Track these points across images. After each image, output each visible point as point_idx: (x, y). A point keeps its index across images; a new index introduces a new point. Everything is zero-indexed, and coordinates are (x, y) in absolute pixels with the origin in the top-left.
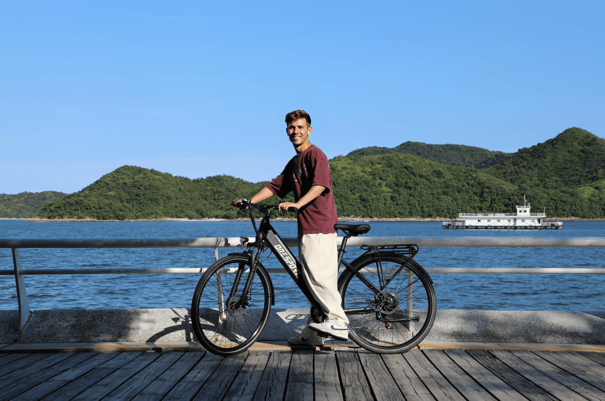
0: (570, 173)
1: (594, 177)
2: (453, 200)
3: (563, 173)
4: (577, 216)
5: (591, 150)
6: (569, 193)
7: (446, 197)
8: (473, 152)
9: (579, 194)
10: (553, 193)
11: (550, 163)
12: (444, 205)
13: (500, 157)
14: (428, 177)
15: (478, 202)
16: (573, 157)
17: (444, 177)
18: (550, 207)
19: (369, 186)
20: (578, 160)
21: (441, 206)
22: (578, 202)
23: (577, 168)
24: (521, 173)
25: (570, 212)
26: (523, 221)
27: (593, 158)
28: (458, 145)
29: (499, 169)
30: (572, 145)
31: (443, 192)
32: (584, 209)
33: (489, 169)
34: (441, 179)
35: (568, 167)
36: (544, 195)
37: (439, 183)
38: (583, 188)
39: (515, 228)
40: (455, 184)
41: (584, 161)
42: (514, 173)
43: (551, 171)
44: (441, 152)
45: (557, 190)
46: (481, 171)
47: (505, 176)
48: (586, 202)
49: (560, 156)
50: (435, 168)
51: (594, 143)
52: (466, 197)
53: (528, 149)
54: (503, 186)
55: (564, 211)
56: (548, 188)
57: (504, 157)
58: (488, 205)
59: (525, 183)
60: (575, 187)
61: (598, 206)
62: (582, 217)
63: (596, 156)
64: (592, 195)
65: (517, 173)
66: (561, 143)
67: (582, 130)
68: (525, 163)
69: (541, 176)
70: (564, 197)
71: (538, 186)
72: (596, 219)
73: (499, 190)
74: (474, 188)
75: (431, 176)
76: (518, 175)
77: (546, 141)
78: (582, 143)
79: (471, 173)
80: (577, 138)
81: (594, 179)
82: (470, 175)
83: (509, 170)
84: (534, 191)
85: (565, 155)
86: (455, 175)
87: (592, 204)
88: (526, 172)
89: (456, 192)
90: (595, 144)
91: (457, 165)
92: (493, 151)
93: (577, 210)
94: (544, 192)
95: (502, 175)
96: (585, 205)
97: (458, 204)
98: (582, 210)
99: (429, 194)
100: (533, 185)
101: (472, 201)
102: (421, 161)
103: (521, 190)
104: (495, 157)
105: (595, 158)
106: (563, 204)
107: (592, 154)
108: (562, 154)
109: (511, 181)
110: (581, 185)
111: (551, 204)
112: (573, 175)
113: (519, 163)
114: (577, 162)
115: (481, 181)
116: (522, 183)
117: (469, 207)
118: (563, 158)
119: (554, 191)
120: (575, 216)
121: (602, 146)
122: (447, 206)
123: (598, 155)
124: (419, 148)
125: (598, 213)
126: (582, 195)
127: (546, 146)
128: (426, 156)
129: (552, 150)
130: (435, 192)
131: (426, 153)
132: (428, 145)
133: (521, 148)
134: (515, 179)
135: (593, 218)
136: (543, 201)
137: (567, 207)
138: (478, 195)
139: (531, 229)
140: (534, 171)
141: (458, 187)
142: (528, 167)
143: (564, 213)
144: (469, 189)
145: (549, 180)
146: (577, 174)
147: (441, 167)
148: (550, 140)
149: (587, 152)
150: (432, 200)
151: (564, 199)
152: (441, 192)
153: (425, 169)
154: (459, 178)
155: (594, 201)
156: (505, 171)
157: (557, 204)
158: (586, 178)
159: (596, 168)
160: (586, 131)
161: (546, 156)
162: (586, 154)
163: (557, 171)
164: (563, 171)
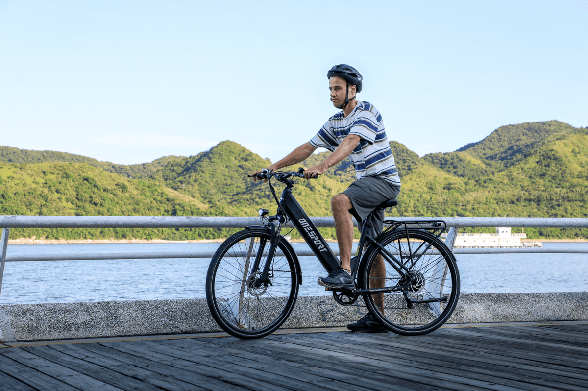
5: (250, 165)
16: (232, 172)
30: (229, 160)
34: (125, 194)
67: (236, 144)
69: (203, 192)
74: (164, 206)
78: (238, 157)
80: (233, 153)
85: (223, 170)
88: (185, 187)
90: (252, 159)
107: (251, 171)
112: (237, 192)
118: (222, 173)
121: (259, 161)
129: (209, 164)
130: (124, 209)
140: (195, 187)
144: (160, 206)
146: (242, 192)
148: (204, 152)
152: (131, 209)
160: (240, 145)
161: (205, 171)
162: (245, 169)
163: (219, 188)
164: (225, 188)
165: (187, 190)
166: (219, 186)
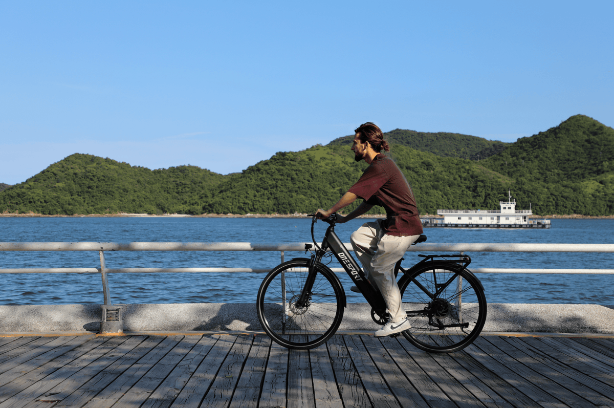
0: (573, 166)
1: (600, 170)
2: (444, 195)
3: (566, 165)
4: (580, 213)
5: (597, 140)
6: (571, 188)
7: (435, 191)
8: (469, 142)
9: (583, 189)
10: (554, 188)
11: (552, 154)
12: (433, 200)
13: (498, 147)
14: (415, 170)
15: (471, 197)
16: (577, 147)
17: (434, 169)
18: (550, 204)
19: (351, 179)
20: (583, 151)
21: (430, 202)
22: (580, 198)
23: (581, 159)
24: (520, 165)
25: (571, 209)
26: (507, 219)
27: (599, 149)
28: (452, 133)
29: (496, 160)
30: (576, 135)
31: (433, 186)
32: (587, 206)
33: (485, 160)
34: (430, 171)
35: (571, 159)
36: (544, 189)
37: (429, 175)
38: (587, 182)
39: (499, 226)
40: (446, 177)
41: (589, 152)
42: (512, 166)
43: (552, 162)
44: (433, 141)
45: (558, 184)
46: (476, 163)
47: (502, 169)
48: (589, 198)
49: (564, 147)
50: (424, 159)
51: (600, 132)
52: (458, 191)
53: (528, 138)
54: (499, 180)
55: (566, 207)
56: (548, 182)
57: (502, 146)
58: (482, 200)
59: (524, 176)
60: (578, 181)
61: (602, 203)
62: (585, 215)
63: (603, 147)
64: (597, 190)
65: (515, 165)
66: (564, 132)
67: (588, 117)
68: (525, 154)
69: (542, 169)
70: (565, 192)
71: (539, 179)
72: (600, 217)
73: (494, 183)
74: (466, 182)
75: (419, 168)
76: (517, 168)
77: (548, 130)
78: (587, 132)
79: (464, 165)
80: (582, 127)
81: (599, 172)
82: (463, 167)
83: (506, 162)
84: (532, 186)
85: (568, 145)
86: (445, 167)
87: (596, 200)
88: (525, 164)
89: (447, 186)
90: (602, 133)
91: (451, 156)
92: (491, 141)
93: (580, 207)
94: (544, 187)
95: (499, 168)
96: (588, 201)
97: (448, 199)
98: (585, 207)
99: (417, 188)
100: (533, 179)
101: (464, 196)
102: (409, 151)
103: (519, 184)
104: (492, 147)
105: (602, 149)
106: (564, 200)
107: (598, 145)
108: (565, 144)
109: (509, 175)
110: (584, 179)
111: (551, 200)
112: (576, 168)
113: (518, 153)
114: (582, 153)
115: (475, 173)
116: (520, 176)
117: (460, 203)
118: (566, 148)
119: (554, 186)
120: (577, 213)
121: (609, 135)
122: (437, 201)
123: (605, 145)
124: (409, 137)
125: (603, 210)
126: (585, 190)
127: (548, 135)
128: (417, 145)
129: (554, 140)
130: (423, 185)
131: (417, 142)
132: (419, 134)
133: (520, 138)
134: (514, 172)
135: (597, 215)
136: (542, 197)
137: (569, 204)
138: (471, 189)
139: (516, 227)
140: (534, 164)
141: (449, 180)
142: (527, 159)
143: (566, 209)
144: (462, 183)
145: (550, 173)
146: (581, 167)
147: (430, 158)
148: (552, 128)
149: (592, 142)
150: (420, 195)
151: (565, 194)
152: (430, 186)
153: (412, 160)
154: (451, 171)
155: (599, 196)
156: (502, 162)
157: (557, 200)
158: (591, 171)
159: (602, 160)
160: (592, 118)
161: (548, 147)
162: (592, 144)
163: (560, 163)
164: (566, 163)
165: (526, 166)
166: (560, 162)
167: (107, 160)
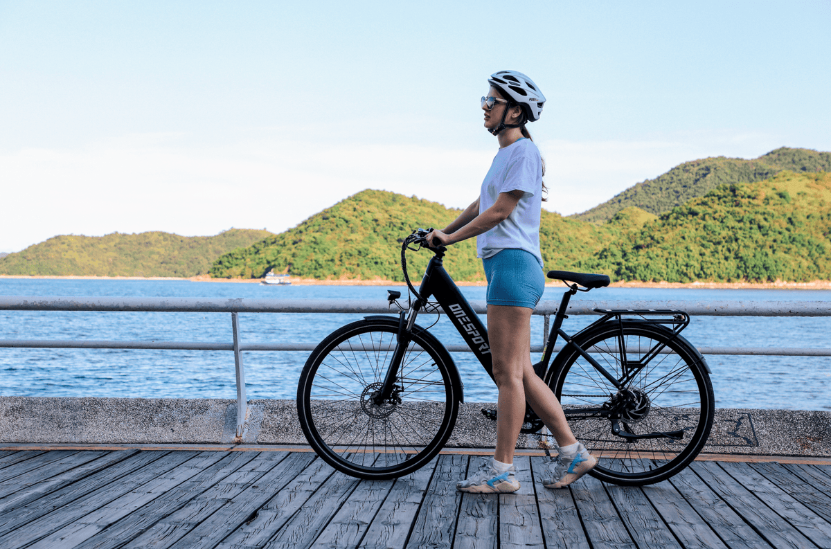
167: (414, 199)
